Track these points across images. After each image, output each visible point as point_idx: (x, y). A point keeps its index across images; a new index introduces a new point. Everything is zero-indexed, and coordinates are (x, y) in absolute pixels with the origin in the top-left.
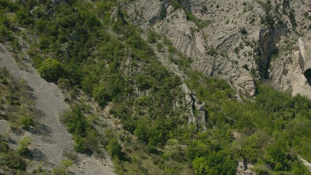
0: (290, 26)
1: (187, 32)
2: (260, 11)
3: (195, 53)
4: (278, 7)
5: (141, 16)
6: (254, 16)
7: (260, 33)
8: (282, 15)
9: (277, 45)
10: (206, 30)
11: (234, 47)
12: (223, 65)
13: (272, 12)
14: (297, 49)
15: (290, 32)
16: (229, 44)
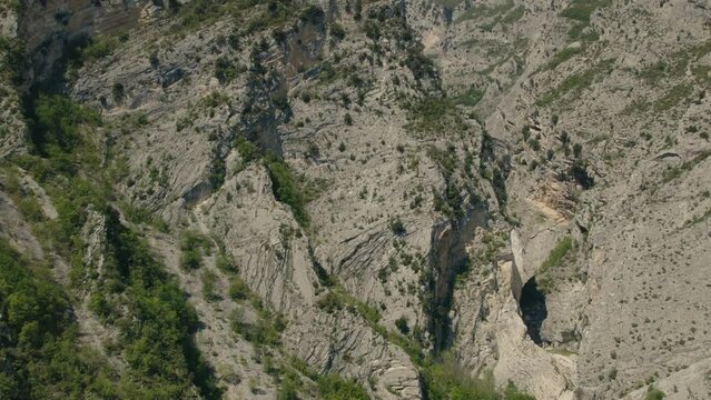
0: (493, 205)
1: (275, 241)
2: (433, 177)
3: (293, 299)
4: (469, 159)
5: (164, 183)
6: (420, 188)
7: (433, 234)
8: (477, 181)
9: (468, 249)
10: (317, 211)
11: (377, 266)
12: (353, 337)
13: (457, 174)
14: (510, 258)
15: (494, 219)
16: (366, 257)
